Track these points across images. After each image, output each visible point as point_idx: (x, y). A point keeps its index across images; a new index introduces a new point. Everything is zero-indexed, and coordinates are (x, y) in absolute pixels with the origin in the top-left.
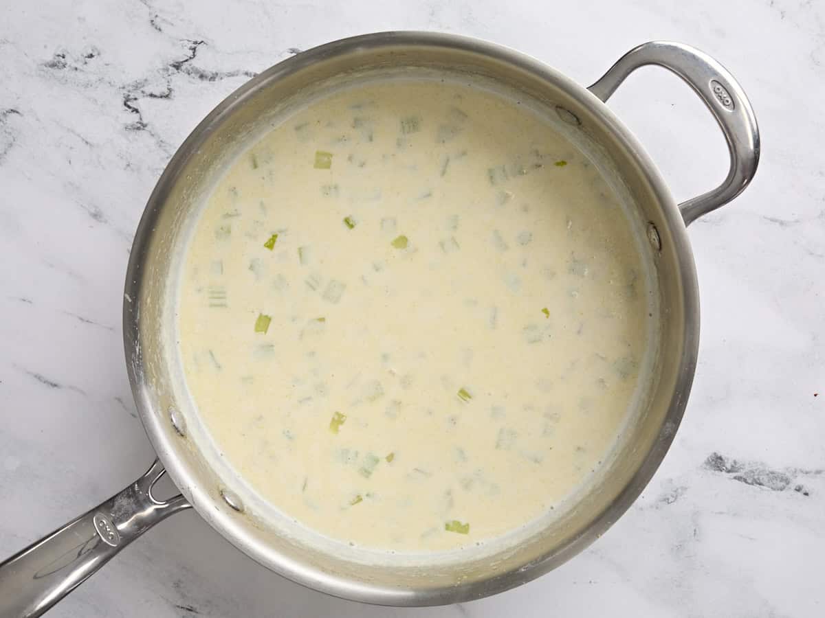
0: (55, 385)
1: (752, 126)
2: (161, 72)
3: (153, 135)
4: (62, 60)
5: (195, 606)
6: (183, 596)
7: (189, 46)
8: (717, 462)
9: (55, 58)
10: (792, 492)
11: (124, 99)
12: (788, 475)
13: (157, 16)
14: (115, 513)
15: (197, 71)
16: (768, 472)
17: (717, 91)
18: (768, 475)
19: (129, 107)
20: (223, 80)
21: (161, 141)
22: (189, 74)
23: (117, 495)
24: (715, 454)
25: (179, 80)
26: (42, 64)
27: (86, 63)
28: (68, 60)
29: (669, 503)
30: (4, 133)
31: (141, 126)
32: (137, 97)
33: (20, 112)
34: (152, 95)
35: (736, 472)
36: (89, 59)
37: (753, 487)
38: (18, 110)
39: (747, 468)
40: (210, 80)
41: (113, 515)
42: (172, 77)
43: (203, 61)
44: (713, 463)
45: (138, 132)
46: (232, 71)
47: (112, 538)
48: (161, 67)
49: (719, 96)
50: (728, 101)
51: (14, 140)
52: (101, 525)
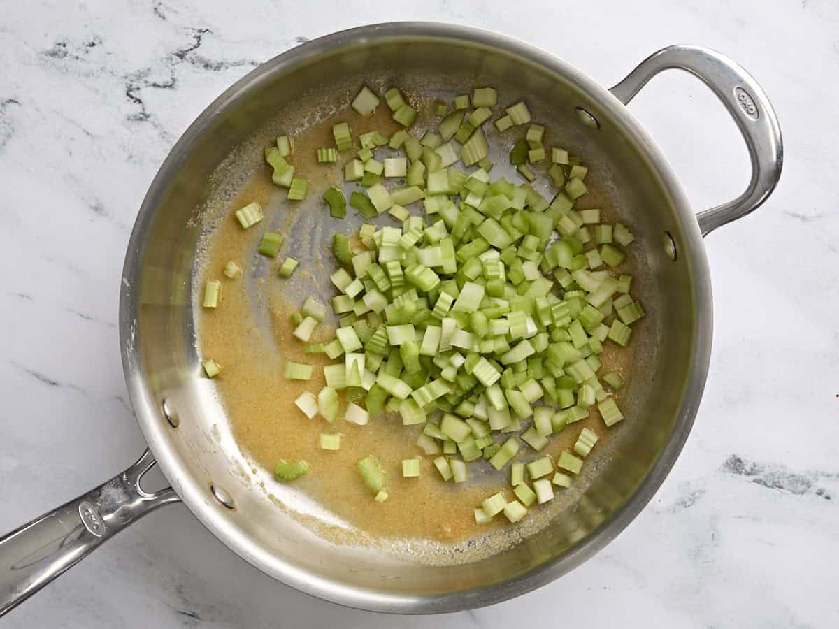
0: (54, 384)
1: (775, 135)
2: (165, 60)
3: (155, 126)
4: (63, 49)
5: (198, 612)
6: (185, 601)
7: (193, 35)
8: (736, 465)
9: (55, 47)
10: (813, 495)
11: (126, 89)
12: (809, 478)
13: (160, 4)
14: (102, 502)
15: (201, 60)
16: (788, 475)
17: (742, 98)
18: (788, 478)
19: (132, 97)
20: (228, 70)
21: (165, 133)
22: (193, 63)
23: (104, 485)
24: (734, 456)
25: (183, 70)
26: (42, 53)
27: (87, 52)
28: (69, 48)
29: (686, 507)
30: (3, 124)
31: (144, 117)
32: (140, 87)
33: (20, 102)
34: (155, 85)
35: (756, 474)
36: (92, 48)
37: (773, 490)
38: (17, 100)
39: (767, 471)
40: (215, 70)
41: (99, 505)
42: (176, 66)
43: (209, 50)
44: (732, 465)
45: (140, 122)
46: (237, 60)
47: (97, 528)
48: (165, 56)
49: (743, 104)
50: (752, 110)
51: (13, 131)
52: (86, 514)
